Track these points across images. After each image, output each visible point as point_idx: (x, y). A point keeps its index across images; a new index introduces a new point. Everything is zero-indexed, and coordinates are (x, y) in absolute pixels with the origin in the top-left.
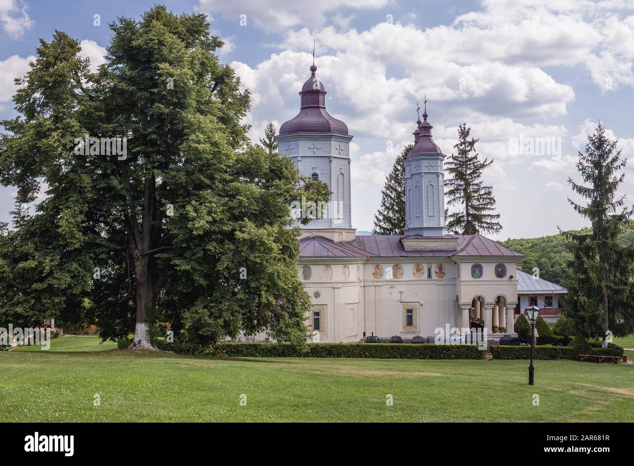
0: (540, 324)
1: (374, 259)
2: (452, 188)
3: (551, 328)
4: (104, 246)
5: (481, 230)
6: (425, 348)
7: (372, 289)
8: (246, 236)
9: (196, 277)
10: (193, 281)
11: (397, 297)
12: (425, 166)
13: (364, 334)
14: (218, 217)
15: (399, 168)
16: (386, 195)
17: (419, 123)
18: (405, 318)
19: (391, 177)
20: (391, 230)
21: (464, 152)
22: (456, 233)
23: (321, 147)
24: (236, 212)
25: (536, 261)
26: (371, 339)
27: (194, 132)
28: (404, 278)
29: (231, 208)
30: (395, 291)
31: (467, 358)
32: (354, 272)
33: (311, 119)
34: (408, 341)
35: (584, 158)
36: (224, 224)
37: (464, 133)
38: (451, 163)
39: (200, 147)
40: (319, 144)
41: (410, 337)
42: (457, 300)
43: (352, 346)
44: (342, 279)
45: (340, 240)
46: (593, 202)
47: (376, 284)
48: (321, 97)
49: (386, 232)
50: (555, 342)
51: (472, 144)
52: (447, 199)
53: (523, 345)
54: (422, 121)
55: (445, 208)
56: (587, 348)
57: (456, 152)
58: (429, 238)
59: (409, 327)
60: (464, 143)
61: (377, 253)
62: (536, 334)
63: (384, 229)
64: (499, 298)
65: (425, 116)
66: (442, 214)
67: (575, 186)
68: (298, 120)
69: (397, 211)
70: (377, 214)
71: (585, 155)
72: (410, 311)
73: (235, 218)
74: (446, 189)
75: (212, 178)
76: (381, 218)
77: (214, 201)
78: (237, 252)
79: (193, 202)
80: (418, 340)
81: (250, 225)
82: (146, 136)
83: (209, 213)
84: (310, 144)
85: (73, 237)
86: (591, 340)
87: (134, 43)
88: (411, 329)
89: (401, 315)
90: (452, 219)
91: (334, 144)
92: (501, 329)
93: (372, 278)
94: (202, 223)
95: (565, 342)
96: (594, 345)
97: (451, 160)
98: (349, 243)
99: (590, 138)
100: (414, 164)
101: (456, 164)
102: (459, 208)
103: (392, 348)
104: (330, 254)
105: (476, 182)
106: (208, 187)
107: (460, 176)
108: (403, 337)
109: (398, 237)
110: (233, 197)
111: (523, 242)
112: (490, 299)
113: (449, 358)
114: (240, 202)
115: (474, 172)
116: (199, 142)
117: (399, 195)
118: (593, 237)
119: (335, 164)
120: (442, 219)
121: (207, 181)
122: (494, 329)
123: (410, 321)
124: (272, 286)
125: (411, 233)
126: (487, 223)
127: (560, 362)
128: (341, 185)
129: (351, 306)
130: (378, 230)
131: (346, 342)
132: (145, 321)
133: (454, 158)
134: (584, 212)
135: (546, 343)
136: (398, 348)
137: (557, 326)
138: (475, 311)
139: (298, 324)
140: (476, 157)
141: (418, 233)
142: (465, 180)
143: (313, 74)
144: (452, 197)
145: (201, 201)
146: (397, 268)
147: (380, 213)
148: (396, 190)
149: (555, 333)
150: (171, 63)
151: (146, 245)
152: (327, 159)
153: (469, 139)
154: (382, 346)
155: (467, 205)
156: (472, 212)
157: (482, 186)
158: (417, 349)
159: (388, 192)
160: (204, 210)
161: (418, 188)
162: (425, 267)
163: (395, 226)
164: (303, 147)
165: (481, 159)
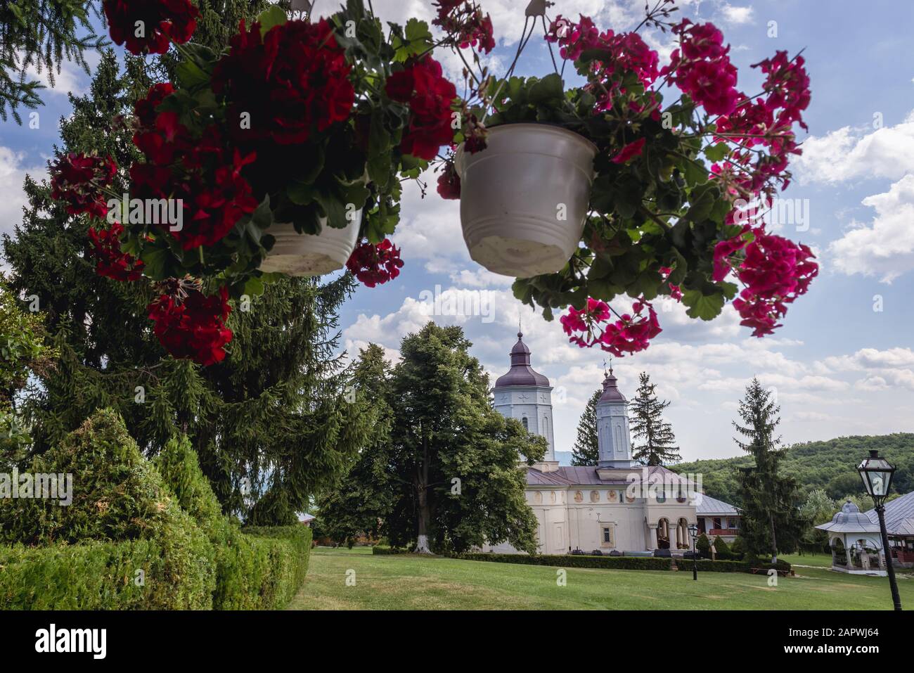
0: (718, 543)
1: (575, 487)
2: (636, 425)
3: (729, 547)
4: (398, 482)
5: (664, 460)
6: (621, 560)
7: (575, 511)
8: (496, 476)
9: (462, 504)
10: (460, 506)
11: (595, 517)
12: (613, 411)
13: (570, 548)
14: (476, 463)
15: (591, 408)
16: (581, 431)
17: (606, 375)
18: (603, 536)
19: (585, 417)
20: (586, 460)
21: (645, 395)
22: (642, 463)
23: (529, 397)
24: (487, 460)
25: (725, 482)
26: (577, 552)
27: (459, 407)
28: (601, 502)
29: (483, 457)
30: (594, 513)
31: (656, 569)
32: (560, 497)
33: (520, 375)
34: (607, 555)
35: (744, 405)
36: (479, 468)
37: (644, 379)
38: (634, 404)
39: (465, 418)
40: (528, 395)
41: (608, 551)
42: (646, 521)
43: (562, 557)
44: (550, 503)
45: (547, 470)
46: (755, 441)
47: (578, 507)
48: (527, 357)
49: (582, 463)
50: (732, 558)
51: (651, 388)
52: (632, 434)
53: (703, 560)
54: (609, 375)
55: (632, 442)
56: (758, 563)
57: (638, 395)
58: (619, 469)
59: (606, 543)
60: (645, 388)
61: (577, 482)
62: (714, 550)
63: (580, 459)
64: (681, 519)
65: (611, 371)
66: (629, 448)
67: (738, 428)
68: (510, 375)
69: (590, 445)
70: (574, 447)
71: (746, 402)
72: (607, 529)
73: (486, 464)
74: (632, 426)
75: (470, 437)
76: (578, 450)
77: (472, 452)
78: (490, 487)
79: (460, 454)
80: (615, 553)
81: (497, 469)
82: (426, 409)
83: (471, 461)
84: (520, 394)
85: (382, 476)
86: (762, 557)
87: (419, 350)
88: (608, 544)
89: (599, 534)
90: (638, 451)
91: (539, 394)
92: (685, 546)
93: (574, 502)
94: (467, 467)
95: (740, 558)
96: (765, 561)
97: (635, 402)
98: (554, 473)
99: (747, 388)
100: (604, 409)
101: (639, 405)
102: (643, 441)
103: (594, 559)
104: (540, 483)
105: (657, 419)
106: (468, 443)
107: (643, 415)
108: (603, 551)
109: (593, 468)
110: (484, 449)
111: (712, 463)
112: (673, 520)
113: (642, 569)
114: (489, 452)
115: (655, 412)
116: (464, 415)
117: (592, 431)
118: (757, 470)
119: (540, 409)
120: (629, 453)
121: (467, 439)
122: (678, 545)
123: (607, 538)
124: (514, 511)
125: (604, 465)
126: (668, 454)
127: (735, 574)
128: (545, 426)
129: (557, 525)
130: (575, 460)
131: (555, 554)
132: (426, 534)
133: (637, 400)
134: (749, 449)
135: (725, 559)
136: (600, 559)
137: (735, 544)
138: (662, 530)
139: (530, 538)
140: (655, 400)
141: (610, 466)
142: (648, 418)
143: (520, 339)
144: (637, 432)
145: (465, 452)
146: (594, 493)
147: (577, 446)
148: (589, 427)
149: (733, 551)
150: (445, 364)
151: (425, 481)
152: (534, 407)
153: (649, 384)
154: (586, 558)
155: (650, 440)
156: (655, 445)
157: (663, 423)
158: (615, 561)
159: (583, 429)
160: (467, 459)
161: (608, 428)
162: (618, 494)
163: (589, 457)
164: (515, 397)
165: (660, 401)
